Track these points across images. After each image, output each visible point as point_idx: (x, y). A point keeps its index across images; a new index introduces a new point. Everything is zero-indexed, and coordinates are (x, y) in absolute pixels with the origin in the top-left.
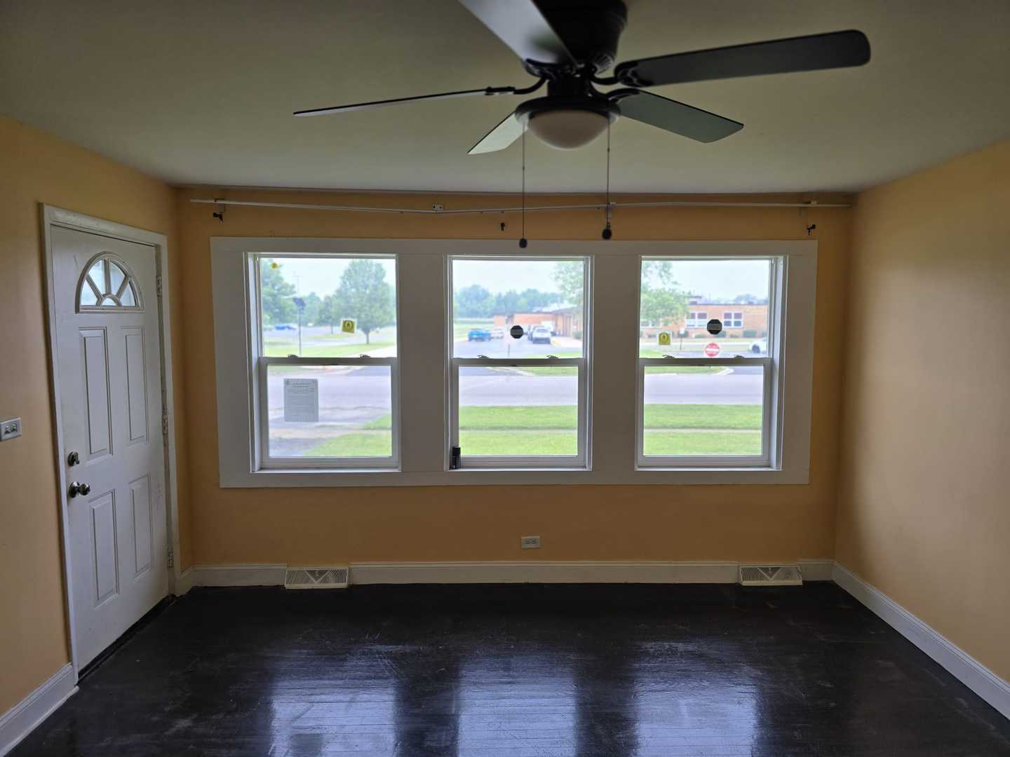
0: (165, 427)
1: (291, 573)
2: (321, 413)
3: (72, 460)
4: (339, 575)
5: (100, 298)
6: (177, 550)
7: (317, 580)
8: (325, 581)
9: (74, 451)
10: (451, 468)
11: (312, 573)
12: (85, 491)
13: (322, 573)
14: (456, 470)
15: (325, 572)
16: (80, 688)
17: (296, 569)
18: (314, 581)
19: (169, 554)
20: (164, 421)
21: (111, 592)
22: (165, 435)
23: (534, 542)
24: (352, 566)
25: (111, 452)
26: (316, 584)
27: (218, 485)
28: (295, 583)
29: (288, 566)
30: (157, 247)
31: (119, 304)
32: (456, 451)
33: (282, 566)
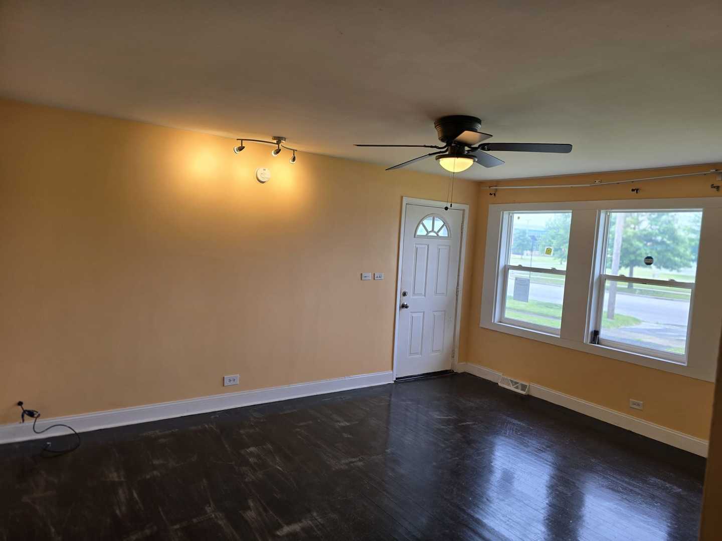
0: (457, 292)
1: (503, 379)
2: (530, 298)
3: (404, 294)
4: (524, 387)
5: (428, 232)
6: (457, 350)
7: (513, 386)
8: (517, 388)
9: (407, 291)
10: (592, 343)
11: (512, 381)
12: (406, 307)
13: (516, 383)
14: (594, 345)
15: (518, 383)
16: (395, 383)
17: (506, 377)
18: (511, 385)
19: (453, 351)
20: (457, 288)
21: (417, 353)
22: (457, 295)
23: (638, 405)
24: (531, 385)
25: (425, 296)
26: (512, 388)
27: (479, 324)
28: (503, 384)
29: (503, 374)
30: (464, 210)
31: (438, 235)
32: (596, 333)
33: (501, 374)
